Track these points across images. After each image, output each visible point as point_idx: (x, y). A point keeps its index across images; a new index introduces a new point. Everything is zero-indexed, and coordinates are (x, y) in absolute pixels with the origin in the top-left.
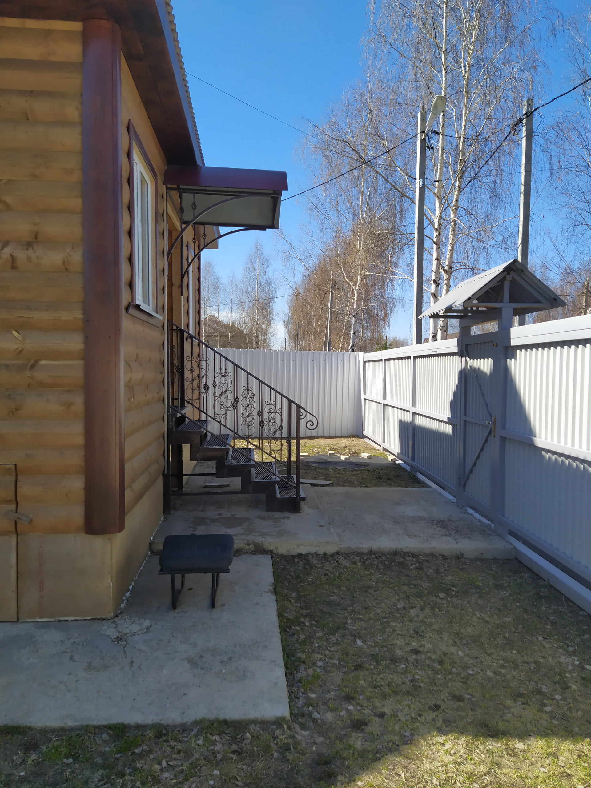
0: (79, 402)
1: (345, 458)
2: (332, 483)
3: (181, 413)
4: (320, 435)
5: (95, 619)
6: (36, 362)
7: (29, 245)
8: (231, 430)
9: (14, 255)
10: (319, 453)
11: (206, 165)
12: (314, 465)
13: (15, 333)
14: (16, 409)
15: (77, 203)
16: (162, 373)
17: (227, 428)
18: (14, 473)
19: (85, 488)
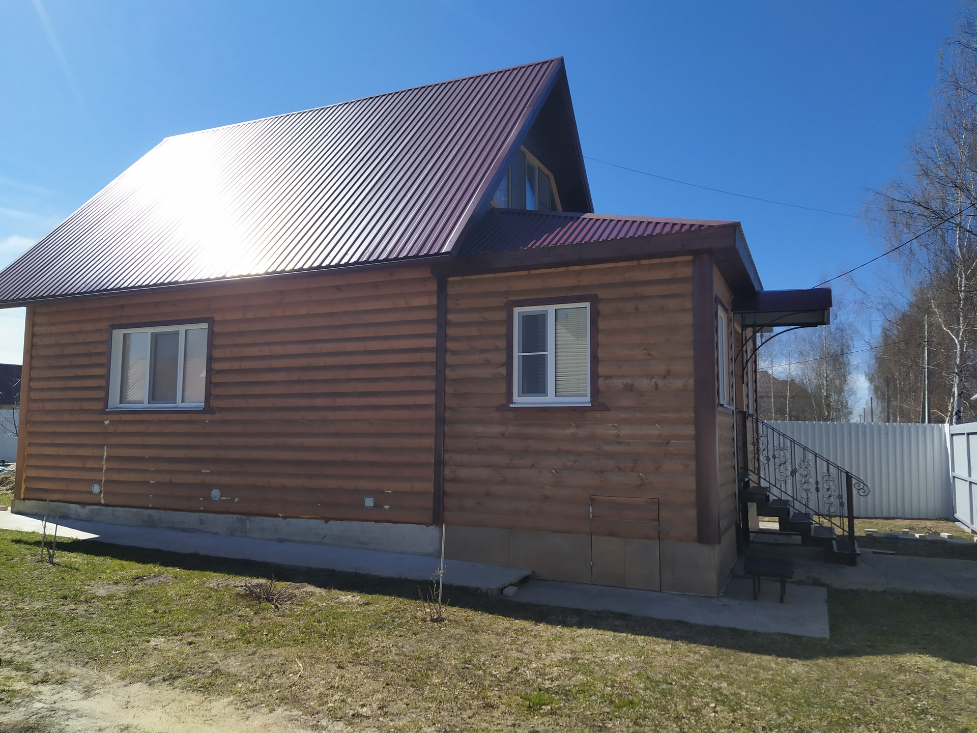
0: (693, 464)
1: (920, 536)
2: (896, 553)
3: (748, 478)
4: (899, 516)
5: (706, 597)
6: (669, 441)
7: (665, 377)
8: (791, 496)
9: (657, 383)
10: (891, 530)
11: (765, 289)
12: (883, 540)
13: (657, 425)
14: (658, 468)
15: (691, 353)
16: (733, 447)
17: (788, 494)
18: (657, 504)
19: (697, 516)
